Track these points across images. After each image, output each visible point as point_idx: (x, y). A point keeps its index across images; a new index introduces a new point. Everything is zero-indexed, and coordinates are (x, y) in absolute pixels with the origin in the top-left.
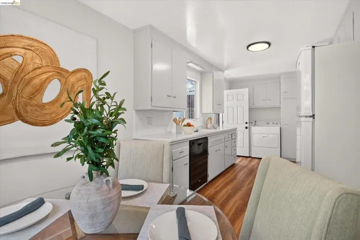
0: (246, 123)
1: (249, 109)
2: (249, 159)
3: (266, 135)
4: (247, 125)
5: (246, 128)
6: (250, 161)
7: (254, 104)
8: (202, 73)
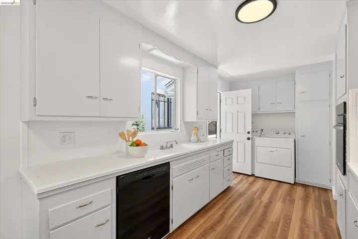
0: (249, 133)
1: (252, 115)
2: (251, 179)
3: (275, 149)
4: (250, 136)
5: (249, 139)
6: (252, 183)
7: (259, 109)
8: (184, 69)
